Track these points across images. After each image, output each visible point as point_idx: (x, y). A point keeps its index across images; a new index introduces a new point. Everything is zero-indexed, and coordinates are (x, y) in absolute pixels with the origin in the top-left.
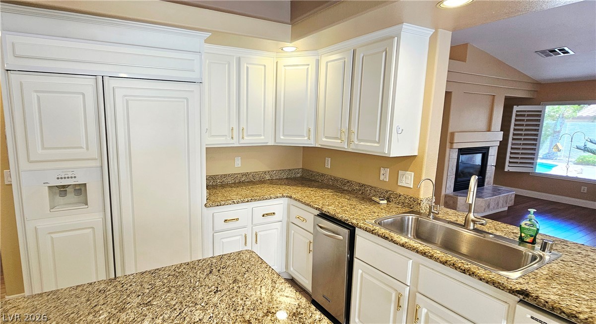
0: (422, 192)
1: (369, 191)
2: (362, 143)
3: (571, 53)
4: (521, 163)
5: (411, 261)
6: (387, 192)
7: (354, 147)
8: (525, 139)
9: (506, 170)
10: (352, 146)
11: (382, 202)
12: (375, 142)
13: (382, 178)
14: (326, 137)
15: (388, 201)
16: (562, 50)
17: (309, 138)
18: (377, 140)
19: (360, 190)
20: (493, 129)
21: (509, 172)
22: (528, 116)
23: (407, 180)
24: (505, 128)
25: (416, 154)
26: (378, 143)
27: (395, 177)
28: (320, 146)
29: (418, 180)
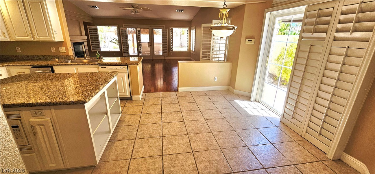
0: (69, 53)
1: (48, 57)
2: (41, 38)
3: (98, 8)
4: (96, 48)
5: (75, 69)
6: (57, 56)
7: (37, 39)
8: (94, 39)
9: (92, 51)
10: (36, 39)
11: (56, 59)
12: (47, 37)
13: (52, 51)
14: (17, 36)
15: (59, 59)
16: (95, 7)
17: (5, 37)
18: (48, 36)
19: (44, 58)
20: (83, 35)
21: (93, 52)
22: (93, 30)
23: (63, 50)
24: (87, 34)
25: (63, 41)
26: (49, 37)
27: (58, 50)
28: (14, 41)
29: (67, 49)
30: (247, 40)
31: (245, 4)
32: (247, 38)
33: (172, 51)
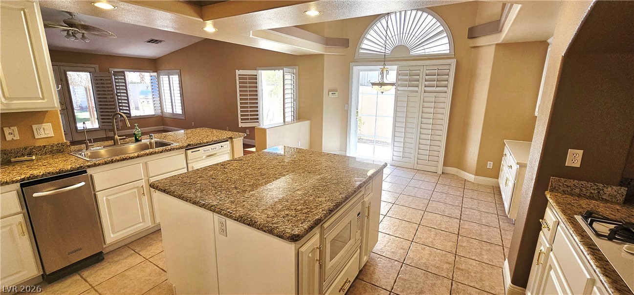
0: (63, 137)
2: (15, 102)
5: (141, 165)
7: (3, 107)
13: (9, 138)
18: (41, 96)
23: (45, 131)
26: (43, 99)
30: (330, 93)
31: (324, 54)
32: (329, 91)
33: (129, 115)
